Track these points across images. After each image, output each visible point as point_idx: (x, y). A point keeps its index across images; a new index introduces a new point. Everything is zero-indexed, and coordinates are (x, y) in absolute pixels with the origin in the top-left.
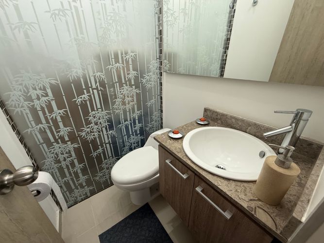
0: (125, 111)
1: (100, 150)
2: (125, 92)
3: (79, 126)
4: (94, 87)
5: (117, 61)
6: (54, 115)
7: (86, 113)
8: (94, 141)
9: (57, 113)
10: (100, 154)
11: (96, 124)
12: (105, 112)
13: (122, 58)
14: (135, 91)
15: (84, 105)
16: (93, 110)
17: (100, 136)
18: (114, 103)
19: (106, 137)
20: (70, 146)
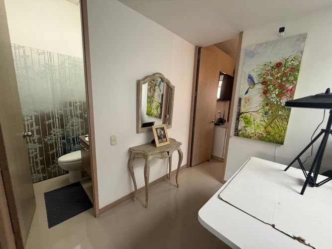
0: (73, 130)
1: (55, 151)
2: (74, 120)
3: (45, 135)
4: (57, 117)
5: (70, 106)
6: (32, 129)
7: (50, 129)
8: (52, 145)
9: (35, 127)
10: (54, 153)
11: (55, 135)
12: (60, 130)
13: (74, 105)
14: (80, 120)
15: (49, 125)
16: (54, 128)
17: (56, 142)
18: (66, 125)
19: (59, 143)
20: (37, 146)
